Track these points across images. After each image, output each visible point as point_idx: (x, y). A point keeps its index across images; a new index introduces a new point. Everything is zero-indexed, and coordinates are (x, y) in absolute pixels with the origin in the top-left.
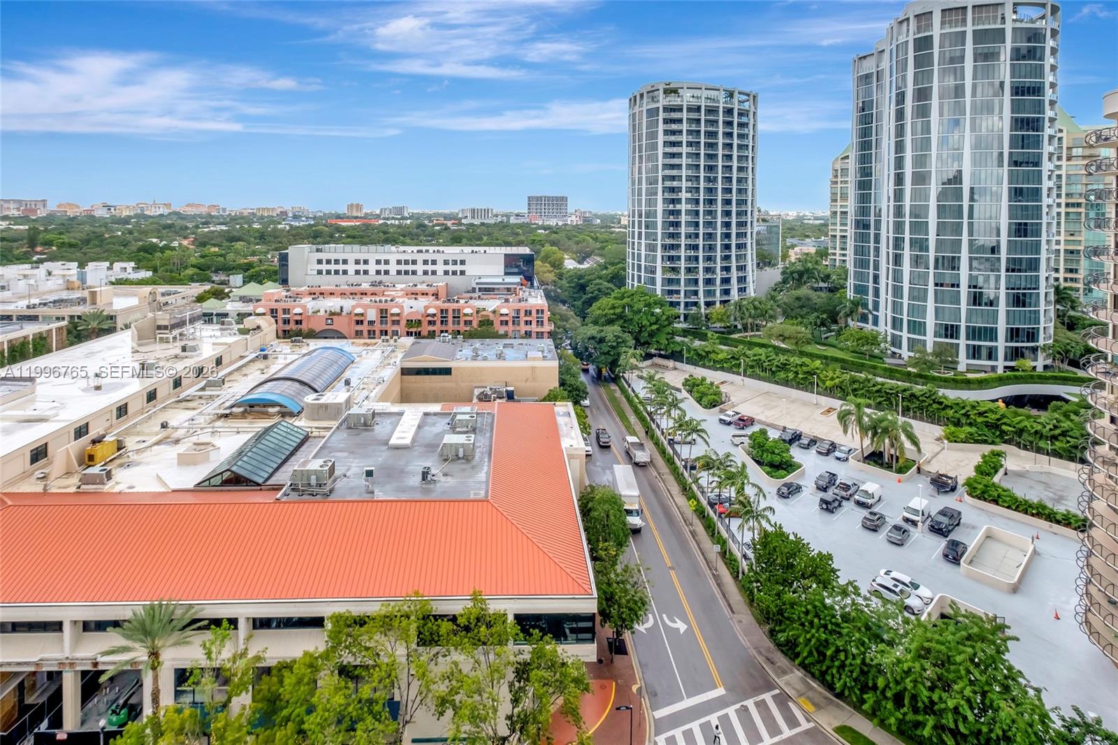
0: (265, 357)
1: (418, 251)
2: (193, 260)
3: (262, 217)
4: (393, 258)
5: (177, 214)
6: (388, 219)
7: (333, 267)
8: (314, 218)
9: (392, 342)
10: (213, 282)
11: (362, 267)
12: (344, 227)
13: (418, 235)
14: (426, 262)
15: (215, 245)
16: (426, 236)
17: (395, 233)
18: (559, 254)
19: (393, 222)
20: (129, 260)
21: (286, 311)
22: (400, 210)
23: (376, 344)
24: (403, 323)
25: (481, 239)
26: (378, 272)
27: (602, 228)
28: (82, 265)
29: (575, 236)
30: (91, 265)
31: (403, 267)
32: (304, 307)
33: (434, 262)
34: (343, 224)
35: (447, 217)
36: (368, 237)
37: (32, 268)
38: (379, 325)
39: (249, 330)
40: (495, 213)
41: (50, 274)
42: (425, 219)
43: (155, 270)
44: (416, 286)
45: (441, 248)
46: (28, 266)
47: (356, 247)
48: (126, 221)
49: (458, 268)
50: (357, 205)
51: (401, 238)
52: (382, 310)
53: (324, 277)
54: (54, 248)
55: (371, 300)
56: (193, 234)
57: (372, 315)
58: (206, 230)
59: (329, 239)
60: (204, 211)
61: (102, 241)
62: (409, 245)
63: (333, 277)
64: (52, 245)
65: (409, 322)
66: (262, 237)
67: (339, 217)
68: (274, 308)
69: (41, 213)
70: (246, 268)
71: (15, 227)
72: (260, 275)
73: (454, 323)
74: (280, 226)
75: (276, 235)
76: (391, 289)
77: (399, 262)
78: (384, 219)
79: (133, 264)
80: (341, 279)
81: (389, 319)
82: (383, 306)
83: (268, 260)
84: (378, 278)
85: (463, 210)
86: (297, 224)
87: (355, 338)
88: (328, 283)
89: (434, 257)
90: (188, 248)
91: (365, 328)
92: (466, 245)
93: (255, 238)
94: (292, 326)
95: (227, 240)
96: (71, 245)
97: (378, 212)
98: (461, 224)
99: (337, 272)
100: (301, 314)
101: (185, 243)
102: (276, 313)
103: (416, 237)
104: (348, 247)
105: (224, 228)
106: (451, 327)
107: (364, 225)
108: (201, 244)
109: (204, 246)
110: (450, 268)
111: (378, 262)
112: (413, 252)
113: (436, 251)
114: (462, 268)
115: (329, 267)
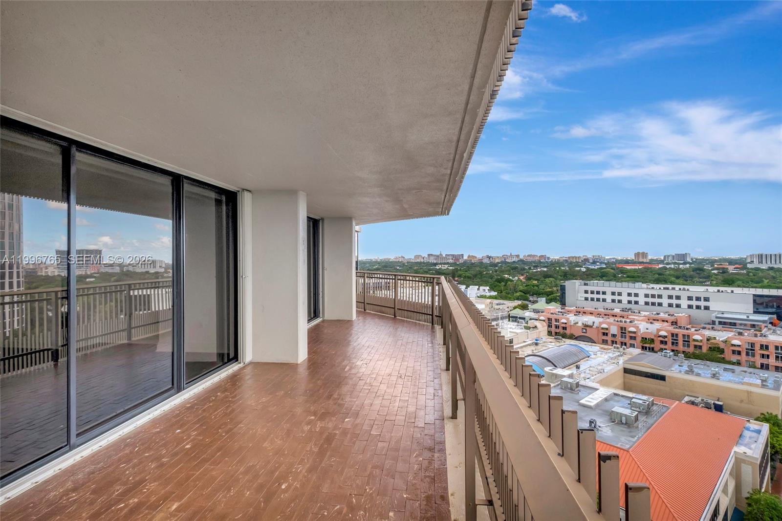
0: (537, 344)
1: (664, 288)
2: (521, 288)
4: (642, 293)
7: (595, 296)
8: (607, 263)
9: (621, 349)
11: (617, 298)
12: (627, 270)
14: (670, 297)
15: (536, 280)
21: (557, 320)
23: (610, 349)
24: (639, 339)
26: (629, 302)
31: (650, 300)
32: (567, 319)
33: (678, 298)
34: (628, 267)
38: (620, 338)
39: (530, 328)
44: (658, 314)
45: (687, 287)
47: (613, 283)
49: (702, 303)
52: (622, 328)
53: (589, 302)
55: (615, 320)
57: (614, 330)
58: (534, 270)
60: (536, 260)
63: (595, 303)
65: (644, 340)
68: (550, 317)
69: (461, 261)
70: (548, 294)
73: (684, 346)
74: (581, 269)
76: (637, 314)
77: (646, 296)
80: (600, 304)
81: (628, 335)
82: (623, 325)
84: (629, 306)
87: (602, 344)
88: (589, 306)
89: (679, 293)
90: (522, 281)
91: (609, 338)
92: (713, 285)
94: (560, 330)
95: (543, 277)
98: (745, 269)
99: (598, 300)
100: (566, 323)
101: (522, 278)
102: (551, 321)
104: (607, 283)
106: (681, 347)
108: (529, 279)
109: (530, 280)
110: (694, 303)
111: (629, 295)
112: (660, 288)
113: (682, 289)
114: (707, 304)
115: (592, 296)
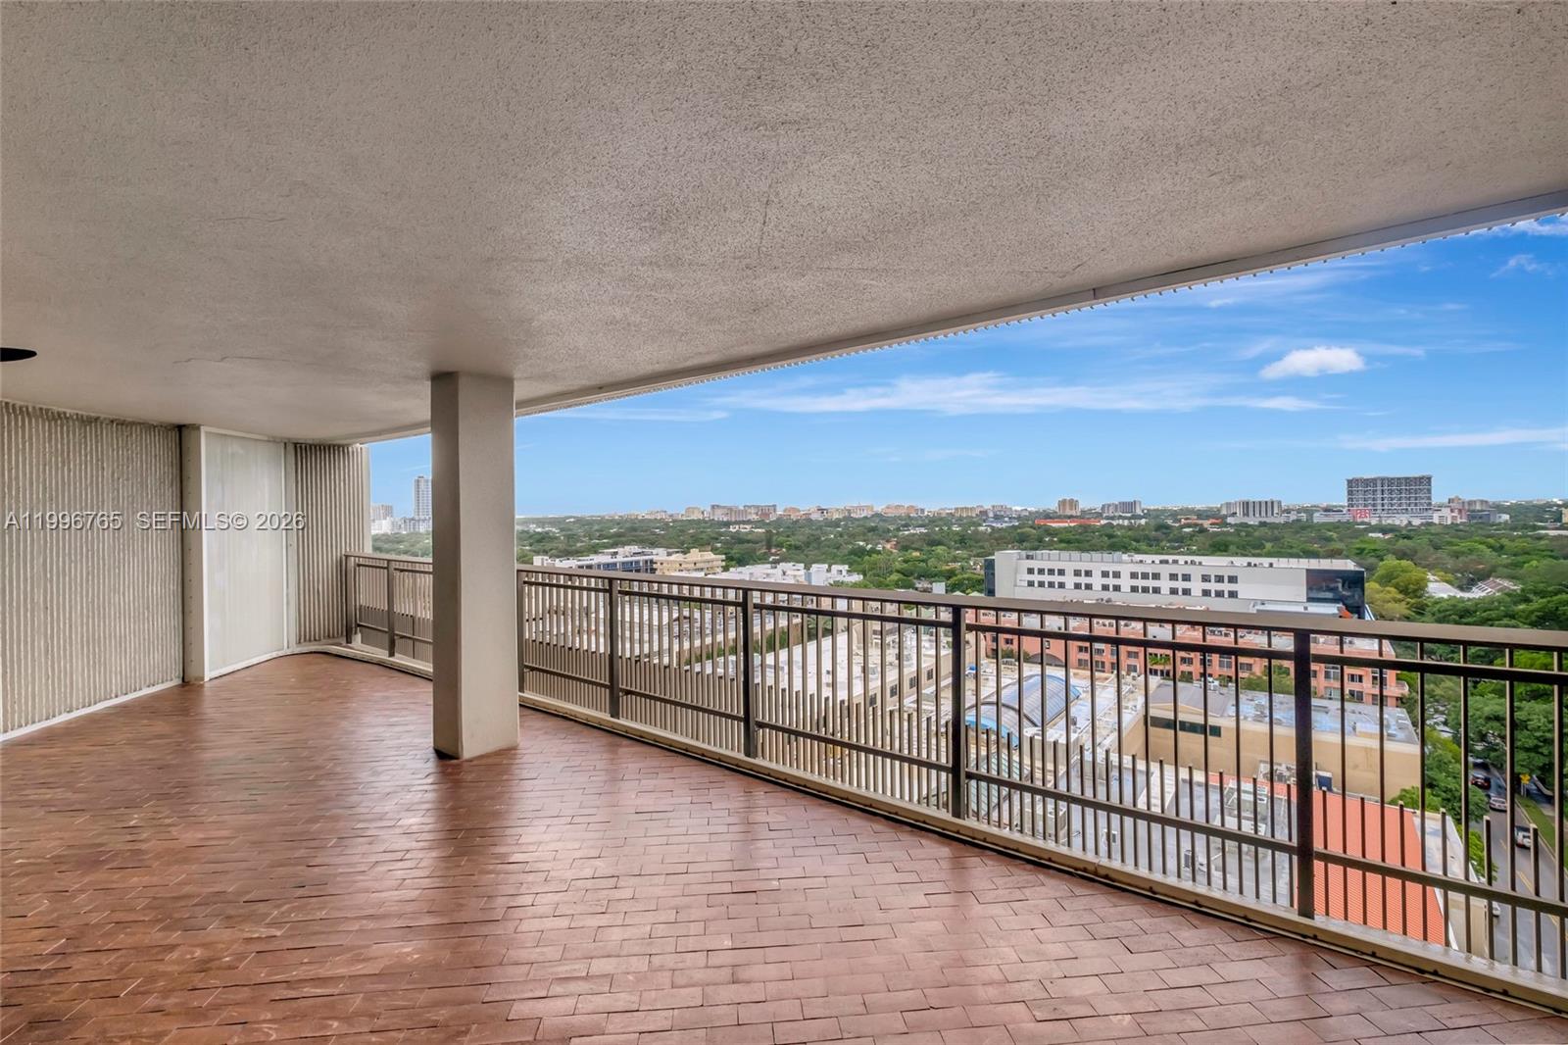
0: (976, 677)
1: (1161, 562)
2: (898, 565)
3: (961, 518)
4: (1126, 570)
5: (877, 515)
6: (1113, 518)
7: (1046, 578)
8: (1019, 518)
9: (1128, 679)
10: (916, 589)
11: (1083, 580)
12: (1055, 529)
13: (1157, 540)
14: (1173, 577)
15: (916, 549)
16: (1169, 541)
17: (1123, 537)
18: (1416, 573)
19: (1121, 522)
20: (843, 563)
22: (1130, 506)
23: (1106, 679)
25: (1261, 546)
26: (1105, 588)
27: (1515, 529)
28: (807, 568)
29: (1450, 543)
30: (815, 567)
31: (1140, 583)
33: (1186, 578)
34: (1054, 525)
35: (1200, 514)
36: (1088, 541)
37: (772, 568)
38: (1109, 656)
40: (1284, 507)
41: (784, 573)
42: (1167, 517)
43: (865, 575)
45: (1197, 559)
46: (769, 566)
47: (1076, 554)
48: (836, 524)
49: (1226, 587)
50: (1071, 501)
51: (1134, 543)
53: (1037, 589)
54: (784, 550)
56: (895, 537)
58: (906, 533)
59: (1037, 543)
60: (902, 512)
61: (819, 544)
62: (1146, 553)
63: (1047, 592)
64: (783, 547)
65: (1153, 656)
66: (963, 541)
67: (1048, 516)
69: (773, 518)
70: (949, 575)
71: (756, 530)
72: (962, 584)
74: (982, 528)
75: (977, 538)
77: (1134, 575)
78: (1107, 518)
79: (847, 567)
83: (970, 568)
84: (1107, 595)
85: (1228, 505)
86: (999, 526)
87: (1077, 668)
89: (1187, 570)
90: (891, 552)
92: (1236, 554)
93: (956, 542)
95: (928, 544)
96: (797, 548)
97: (1099, 510)
98: (1227, 525)
99: (1051, 585)
101: (888, 546)
103: (1154, 543)
104: (1065, 554)
105: (923, 530)
107: (1080, 526)
108: (904, 547)
109: (907, 551)
110: (1213, 586)
111: (1105, 574)
112: (1153, 562)
113: (1189, 562)
114: (1233, 587)
115: (1041, 578)
